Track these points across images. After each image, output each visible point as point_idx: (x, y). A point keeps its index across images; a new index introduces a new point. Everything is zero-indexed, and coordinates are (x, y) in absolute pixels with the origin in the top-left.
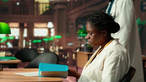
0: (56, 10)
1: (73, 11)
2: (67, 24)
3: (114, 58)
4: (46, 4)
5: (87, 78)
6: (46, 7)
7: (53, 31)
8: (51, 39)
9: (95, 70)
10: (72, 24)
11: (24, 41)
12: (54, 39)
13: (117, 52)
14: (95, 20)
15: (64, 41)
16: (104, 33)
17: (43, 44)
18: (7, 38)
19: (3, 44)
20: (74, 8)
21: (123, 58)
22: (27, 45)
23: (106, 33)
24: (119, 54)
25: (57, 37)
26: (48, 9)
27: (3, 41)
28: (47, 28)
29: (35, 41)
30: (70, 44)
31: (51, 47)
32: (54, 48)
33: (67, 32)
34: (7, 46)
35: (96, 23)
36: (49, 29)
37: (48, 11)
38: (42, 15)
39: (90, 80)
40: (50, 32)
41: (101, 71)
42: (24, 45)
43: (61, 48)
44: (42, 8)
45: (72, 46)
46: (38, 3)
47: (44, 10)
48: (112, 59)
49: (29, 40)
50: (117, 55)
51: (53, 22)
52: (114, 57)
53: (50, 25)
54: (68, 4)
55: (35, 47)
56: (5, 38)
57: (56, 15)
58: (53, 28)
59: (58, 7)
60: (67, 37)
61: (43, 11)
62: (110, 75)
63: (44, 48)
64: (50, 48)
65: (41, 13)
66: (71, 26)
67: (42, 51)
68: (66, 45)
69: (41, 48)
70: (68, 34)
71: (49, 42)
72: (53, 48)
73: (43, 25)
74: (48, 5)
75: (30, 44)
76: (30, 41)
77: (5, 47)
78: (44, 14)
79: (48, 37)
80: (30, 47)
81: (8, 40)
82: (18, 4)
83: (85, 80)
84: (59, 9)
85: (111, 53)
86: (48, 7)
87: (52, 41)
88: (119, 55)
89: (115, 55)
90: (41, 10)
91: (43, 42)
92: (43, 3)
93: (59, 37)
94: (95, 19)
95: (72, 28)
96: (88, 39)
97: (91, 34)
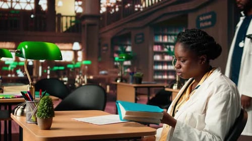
0: (84, 26)
1: (107, 28)
2: (99, 44)
3: (224, 96)
4: (71, 17)
5: (186, 125)
6: (71, 22)
7: (80, 54)
8: (78, 65)
9: (194, 112)
10: (106, 45)
11: (40, 68)
12: (82, 65)
13: (226, 87)
15: (95, 67)
16: (203, 60)
17: (67, 72)
18: (16, 63)
19: (11, 72)
20: (109, 24)
21: (234, 95)
22: (44, 74)
23: (205, 60)
24: (229, 90)
25: (85, 62)
26: (73, 24)
27: (12, 68)
28: (72, 50)
29: (56, 68)
30: (103, 72)
31: (78, 77)
32: (82, 77)
33: (99, 56)
34: (16, 74)
36: (76, 52)
37: (74, 26)
38: (65, 32)
39: (190, 128)
40: (76, 56)
41: (203, 113)
42: (40, 74)
43: (91, 77)
44: (66, 23)
45: (105, 74)
46: (60, 16)
47: (69, 25)
48: (221, 96)
49: (47, 66)
50: (227, 92)
51: (80, 43)
52: (224, 93)
53: (77, 46)
54: (101, 19)
55: (56, 76)
56: (13, 64)
57: (84, 33)
58: (80, 50)
59: (87, 21)
60: (100, 63)
61: (67, 27)
62: (219, 120)
63: (68, 77)
64: (76, 77)
65: (64, 29)
66: (105, 48)
67: (65, 81)
68: (98, 74)
69: (64, 77)
70: (100, 59)
71: (74, 69)
72: (80, 78)
73: (67, 46)
74: (73, 19)
75: (49, 72)
76: (49, 67)
77: (13, 76)
78: (68, 30)
79: (73, 63)
80: (48, 77)
81: (18, 67)
82: (32, 16)
83: (183, 128)
84: (89, 25)
85: (218, 88)
86: (73, 22)
87: (79, 68)
88: (230, 92)
89: (225, 91)
90: (64, 25)
91: (67, 69)
92: (67, 16)
93: (89, 62)
95: (107, 50)
97: (184, 61)
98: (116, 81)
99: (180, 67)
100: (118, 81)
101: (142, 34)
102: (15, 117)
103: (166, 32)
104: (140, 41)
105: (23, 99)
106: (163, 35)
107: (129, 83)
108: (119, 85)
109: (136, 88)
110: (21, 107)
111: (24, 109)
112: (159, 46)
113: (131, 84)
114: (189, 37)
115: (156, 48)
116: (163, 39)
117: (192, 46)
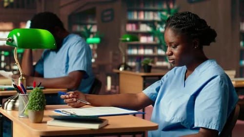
14: (182, 25)
16: (195, 44)
23: (198, 44)
35: (182, 28)
65: (6, 4)
94: (181, 23)
96: (169, 55)
97: (175, 47)
98: (119, 69)
99: (172, 54)
100: (121, 69)
101: (111, 10)
102: (5, 111)
103: (142, 7)
104: (109, 18)
105: (16, 91)
106: (138, 11)
107: (135, 71)
108: (123, 73)
109: (144, 77)
110: (12, 100)
111: (15, 102)
112: (134, 26)
113: (137, 73)
114: (179, 21)
115: (130, 28)
116: (138, 16)
117: (183, 30)
